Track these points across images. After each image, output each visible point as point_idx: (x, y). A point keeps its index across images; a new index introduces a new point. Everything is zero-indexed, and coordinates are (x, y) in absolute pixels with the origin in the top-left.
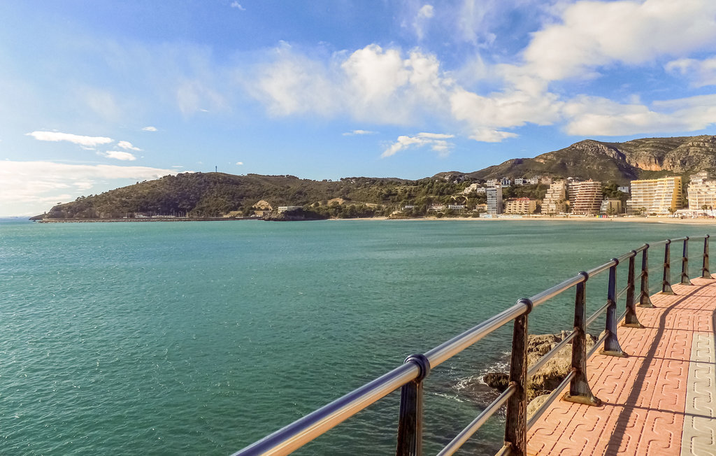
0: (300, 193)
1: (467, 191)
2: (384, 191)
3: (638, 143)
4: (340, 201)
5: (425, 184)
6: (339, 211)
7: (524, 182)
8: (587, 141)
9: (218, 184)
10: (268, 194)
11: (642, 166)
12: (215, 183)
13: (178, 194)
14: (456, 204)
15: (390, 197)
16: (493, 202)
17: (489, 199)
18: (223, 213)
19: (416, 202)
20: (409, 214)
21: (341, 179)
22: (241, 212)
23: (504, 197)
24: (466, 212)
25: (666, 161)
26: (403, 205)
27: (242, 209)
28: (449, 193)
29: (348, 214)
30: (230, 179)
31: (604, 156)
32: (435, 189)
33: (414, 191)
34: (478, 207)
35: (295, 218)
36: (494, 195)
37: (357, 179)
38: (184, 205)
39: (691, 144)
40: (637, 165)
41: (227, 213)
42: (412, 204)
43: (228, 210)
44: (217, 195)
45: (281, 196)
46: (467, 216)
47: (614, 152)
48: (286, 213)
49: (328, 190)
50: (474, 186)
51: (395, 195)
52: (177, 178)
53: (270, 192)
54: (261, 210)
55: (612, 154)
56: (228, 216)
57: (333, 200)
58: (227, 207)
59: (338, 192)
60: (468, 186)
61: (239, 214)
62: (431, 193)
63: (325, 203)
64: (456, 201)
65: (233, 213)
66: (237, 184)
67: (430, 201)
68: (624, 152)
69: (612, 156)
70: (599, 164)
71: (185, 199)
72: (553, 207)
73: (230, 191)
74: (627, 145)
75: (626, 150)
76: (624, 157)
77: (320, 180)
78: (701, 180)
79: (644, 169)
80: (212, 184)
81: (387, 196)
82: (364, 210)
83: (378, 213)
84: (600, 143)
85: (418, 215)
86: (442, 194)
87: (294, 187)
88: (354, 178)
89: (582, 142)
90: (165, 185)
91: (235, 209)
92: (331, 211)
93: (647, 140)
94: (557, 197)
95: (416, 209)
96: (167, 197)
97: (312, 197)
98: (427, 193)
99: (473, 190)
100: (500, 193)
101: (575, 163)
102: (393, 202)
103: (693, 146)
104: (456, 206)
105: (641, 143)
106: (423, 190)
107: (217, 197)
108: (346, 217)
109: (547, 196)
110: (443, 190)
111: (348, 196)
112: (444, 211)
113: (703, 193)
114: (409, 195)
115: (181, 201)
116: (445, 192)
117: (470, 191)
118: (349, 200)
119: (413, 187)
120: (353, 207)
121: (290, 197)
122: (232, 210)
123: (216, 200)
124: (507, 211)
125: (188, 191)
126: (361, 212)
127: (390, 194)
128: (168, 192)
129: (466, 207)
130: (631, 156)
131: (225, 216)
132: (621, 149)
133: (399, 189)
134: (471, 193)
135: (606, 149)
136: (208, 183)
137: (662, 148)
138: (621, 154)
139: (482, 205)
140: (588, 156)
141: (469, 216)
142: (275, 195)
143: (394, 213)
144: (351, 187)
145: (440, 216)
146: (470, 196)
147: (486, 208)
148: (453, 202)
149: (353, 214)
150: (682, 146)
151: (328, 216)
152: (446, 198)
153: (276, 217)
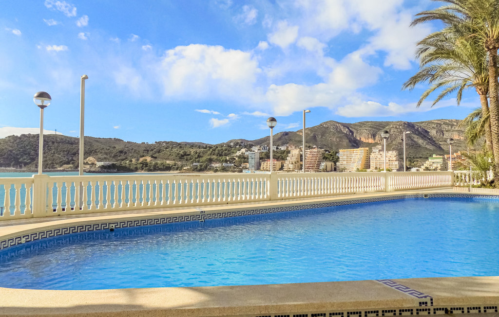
0: (121, 152)
1: (238, 153)
2: (181, 153)
3: (362, 124)
4: (149, 159)
5: (211, 148)
6: (145, 166)
7: (277, 148)
8: (330, 121)
9: (56, 144)
10: (96, 152)
11: (363, 139)
12: (53, 143)
13: (20, 150)
14: (229, 162)
15: (185, 157)
16: (252, 162)
17: (250, 160)
18: (57, 166)
19: (201, 161)
20: (195, 169)
21: (156, 142)
22: (72, 165)
23: (261, 159)
24: (234, 168)
25: (377, 137)
26: (192, 163)
27: (73, 163)
28: (226, 155)
29: (152, 168)
30: (66, 140)
31: (341, 132)
32: (217, 152)
33: (202, 153)
34: (243, 165)
35: (109, 171)
36: (253, 157)
37: (167, 143)
38: (24, 159)
39: (392, 126)
40: (360, 139)
41: (61, 166)
42: (199, 162)
43: (62, 164)
44: (54, 152)
45: (106, 154)
46: (234, 172)
47: (347, 130)
48: (103, 167)
49: (145, 150)
50: (243, 150)
51: (189, 155)
52: (20, 138)
53: (97, 151)
54: (89, 164)
55: (346, 131)
56: (61, 169)
57: (143, 158)
58: (62, 162)
59: (152, 152)
60: (239, 150)
61: (71, 167)
62: (214, 154)
63: (138, 160)
64: (228, 161)
65: (65, 166)
66: (72, 144)
67: (211, 160)
68: (353, 130)
69: (345, 132)
70: (337, 138)
71: (26, 154)
72: (291, 166)
73: (65, 149)
74: (355, 125)
75: (354, 129)
76: (353, 133)
77: (139, 142)
78: (378, 151)
79: (364, 141)
80: (50, 143)
81: (182, 156)
82: (164, 166)
83: (174, 168)
84: (339, 123)
85: (201, 170)
86: (221, 155)
87: (119, 147)
88: (165, 142)
89: (327, 122)
90: (9, 143)
91: (68, 163)
92: (139, 166)
93: (367, 122)
94: (294, 159)
95: (201, 166)
96: (9, 153)
97: (130, 155)
98: (211, 154)
99: (242, 153)
100: (258, 156)
101: (322, 136)
102: (187, 160)
103: (393, 127)
104: (229, 164)
105: (364, 124)
106: (209, 152)
107: (54, 154)
108: (150, 170)
109: (288, 158)
110: (222, 152)
111: (155, 156)
112: (219, 168)
113: (378, 159)
114: (198, 155)
115: (22, 156)
116: (223, 154)
117: (240, 153)
118: (156, 158)
119: (202, 150)
120: (157, 164)
121: (113, 155)
122: (65, 164)
123: (52, 156)
124: (261, 168)
125: (29, 149)
126: (162, 167)
127: (185, 154)
128: (11, 149)
129: (235, 165)
130: (357, 132)
131: (59, 169)
132: (352, 127)
133: (192, 151)
134: (240, 155)
135: (342, 127)
136: (47, 142)
137: (375, 128)
138: (351, 131)
139: (245, 164)
140: (331, 131)
141: (235, 171)
142: (101, 153)
143: (184, 168)
144: (162, 148)
145: (216, 171)
146: (239, 157)
147: (248, 166)
148: (226, 161)
149: (156, 168)
150: (387, 127)
151: (136, 170)
152: (224, 158)
153: (94, 170)
